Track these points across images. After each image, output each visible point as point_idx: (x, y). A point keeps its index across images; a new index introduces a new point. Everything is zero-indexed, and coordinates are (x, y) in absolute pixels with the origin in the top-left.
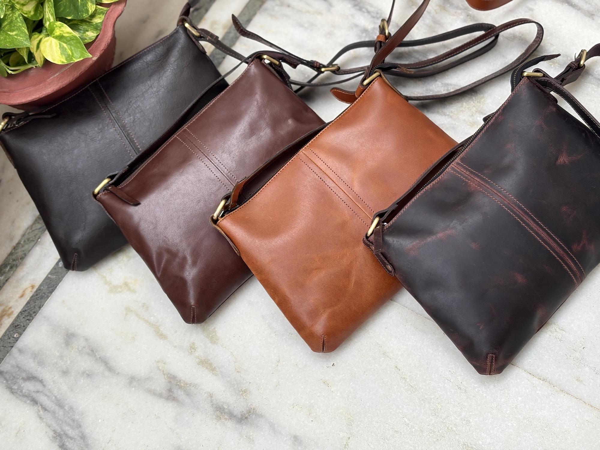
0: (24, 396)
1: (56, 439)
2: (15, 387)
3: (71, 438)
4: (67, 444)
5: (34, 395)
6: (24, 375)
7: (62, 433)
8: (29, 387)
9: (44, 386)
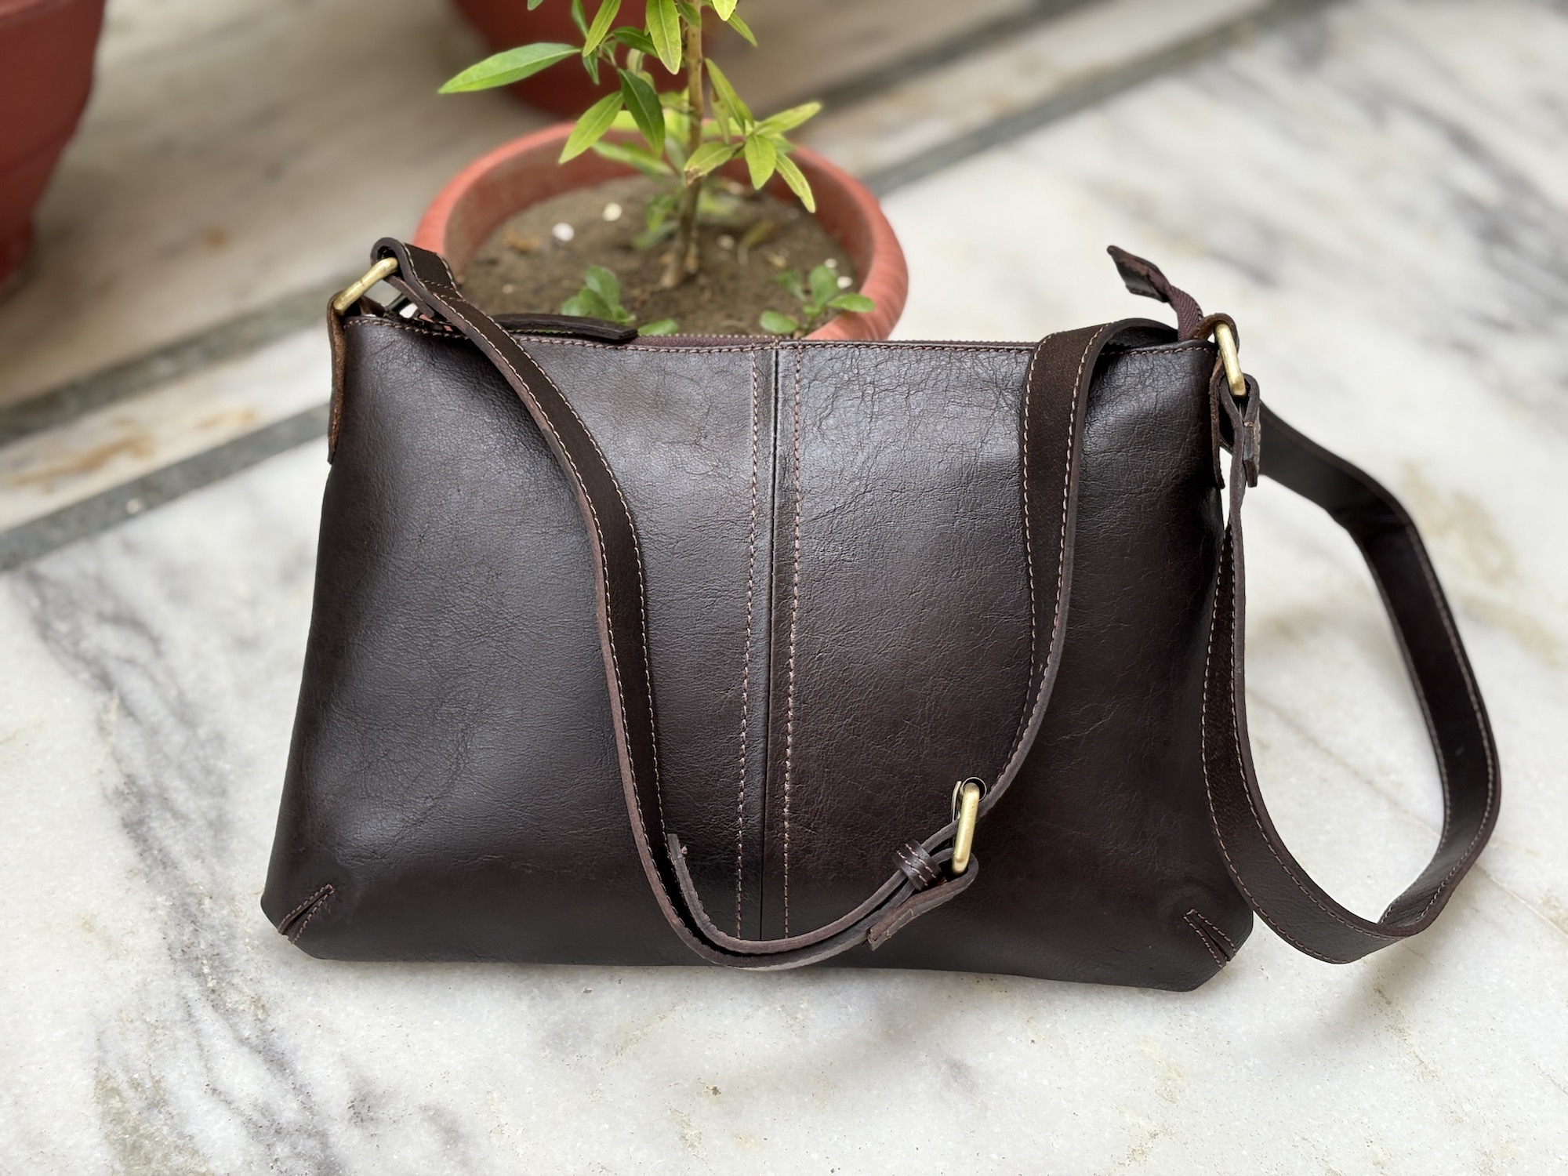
0: (79, 657)
1: (126, 800)
2: (63, 627)
3: (177, 815)
4: (155, 824)
5: (112, 666)
6: (108, 607)
7: (154, 790)
8: (109, 641)
9: (158, 654)
